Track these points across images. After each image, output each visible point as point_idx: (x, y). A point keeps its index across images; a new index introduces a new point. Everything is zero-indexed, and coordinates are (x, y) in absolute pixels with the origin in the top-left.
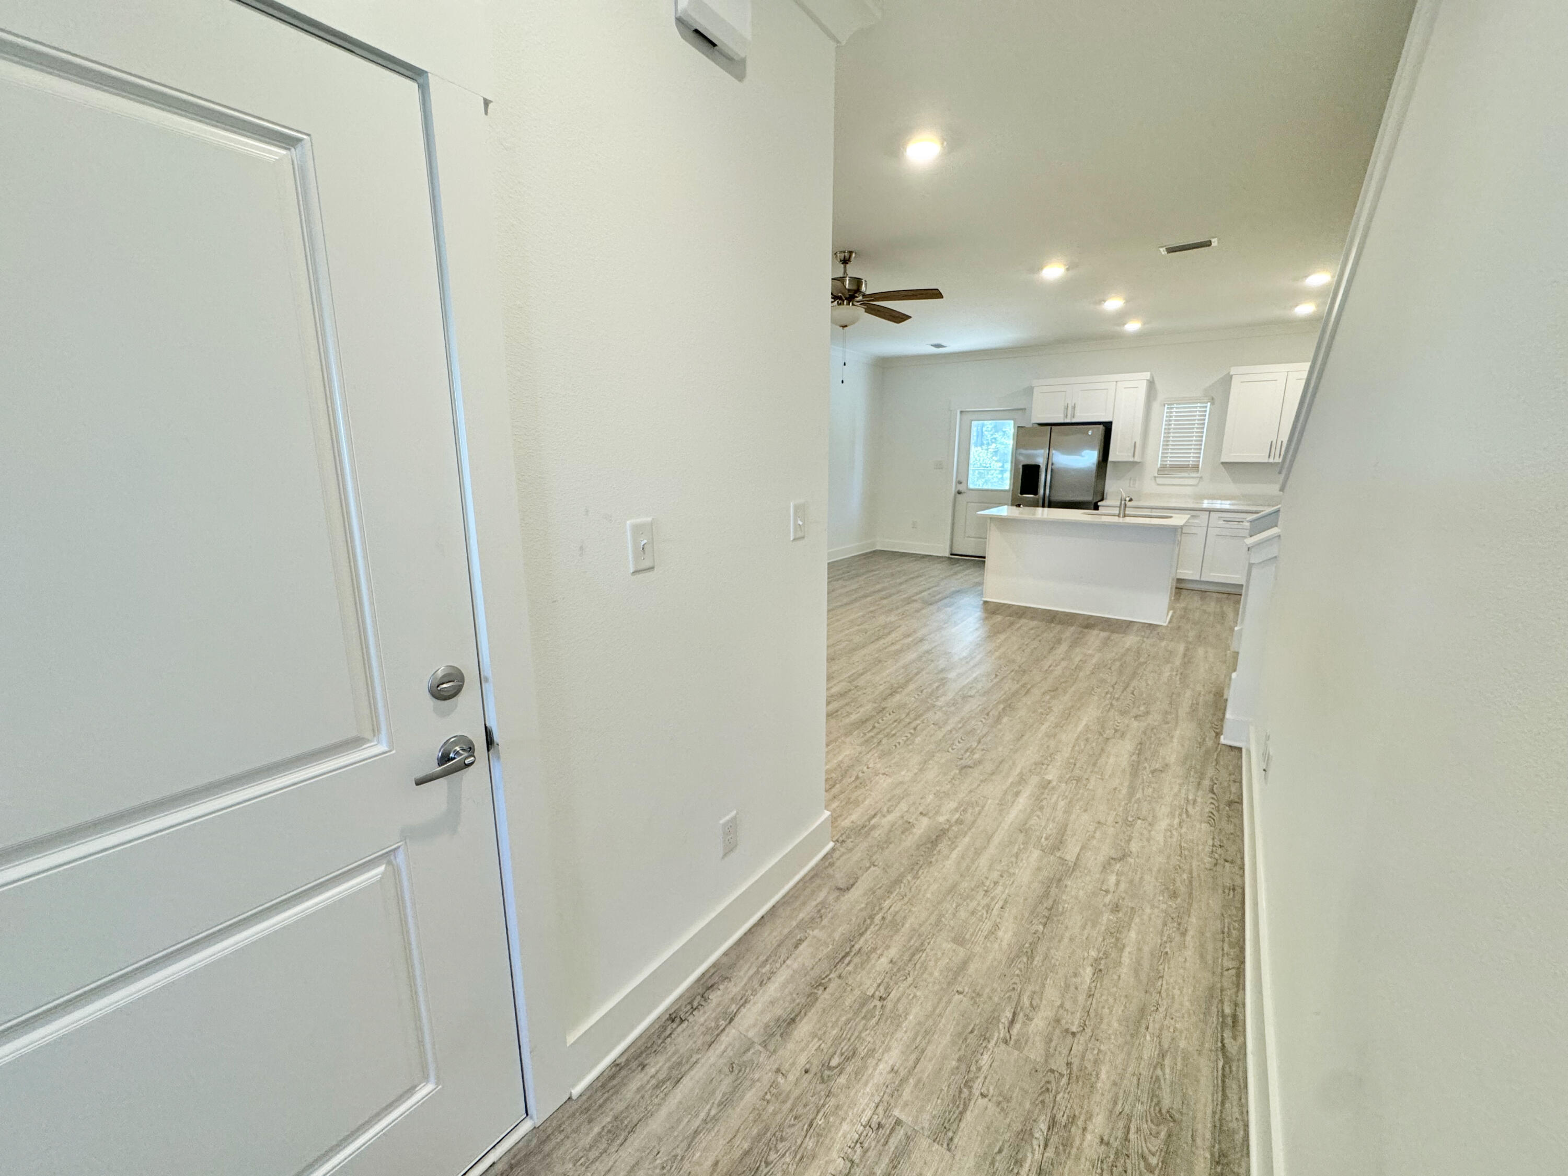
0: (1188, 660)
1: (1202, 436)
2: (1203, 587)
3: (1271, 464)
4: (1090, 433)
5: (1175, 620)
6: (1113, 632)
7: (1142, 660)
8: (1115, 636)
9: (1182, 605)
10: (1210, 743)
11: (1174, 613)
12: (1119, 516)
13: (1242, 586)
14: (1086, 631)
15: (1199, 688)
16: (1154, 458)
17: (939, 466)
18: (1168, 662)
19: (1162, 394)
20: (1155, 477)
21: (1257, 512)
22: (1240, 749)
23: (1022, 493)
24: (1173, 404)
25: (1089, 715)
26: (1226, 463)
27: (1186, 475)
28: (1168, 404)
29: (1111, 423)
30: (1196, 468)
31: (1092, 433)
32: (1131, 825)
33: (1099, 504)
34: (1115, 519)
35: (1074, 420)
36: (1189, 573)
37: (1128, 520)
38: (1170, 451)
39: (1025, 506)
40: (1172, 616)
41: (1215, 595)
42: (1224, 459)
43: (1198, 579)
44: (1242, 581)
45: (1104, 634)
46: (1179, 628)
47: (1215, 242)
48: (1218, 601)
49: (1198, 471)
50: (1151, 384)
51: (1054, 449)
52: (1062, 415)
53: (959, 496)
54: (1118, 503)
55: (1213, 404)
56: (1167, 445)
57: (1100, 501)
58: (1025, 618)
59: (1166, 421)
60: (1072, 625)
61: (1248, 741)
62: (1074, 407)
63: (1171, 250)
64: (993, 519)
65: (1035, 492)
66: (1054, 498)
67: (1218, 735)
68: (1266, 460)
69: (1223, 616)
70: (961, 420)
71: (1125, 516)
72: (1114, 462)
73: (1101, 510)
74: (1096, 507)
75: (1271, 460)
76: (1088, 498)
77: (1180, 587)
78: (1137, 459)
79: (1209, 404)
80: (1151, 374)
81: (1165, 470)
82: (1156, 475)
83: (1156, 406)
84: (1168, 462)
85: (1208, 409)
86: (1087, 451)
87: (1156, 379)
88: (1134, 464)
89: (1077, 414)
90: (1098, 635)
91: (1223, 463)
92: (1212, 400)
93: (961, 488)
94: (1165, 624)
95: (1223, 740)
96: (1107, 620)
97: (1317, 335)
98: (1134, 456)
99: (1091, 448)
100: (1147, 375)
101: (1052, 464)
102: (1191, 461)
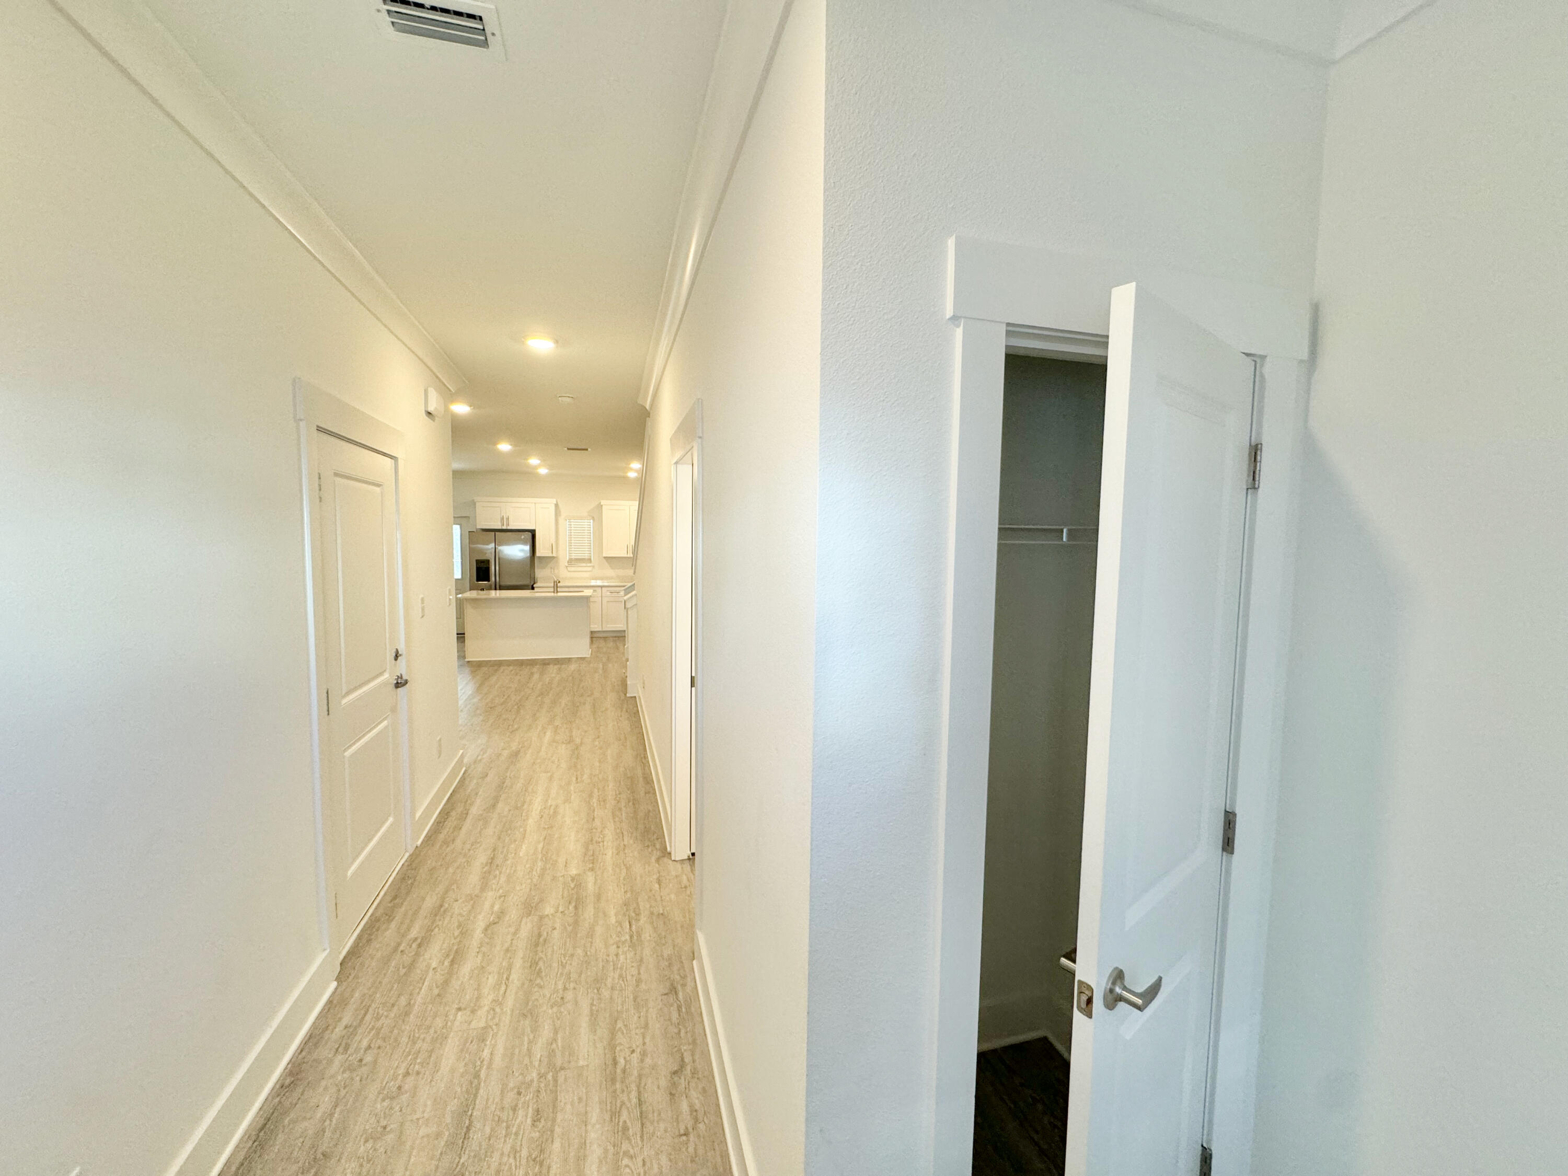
0: (605, 670)
1: (590, 541)
2: (605, 635)
3: (627, 558)
4: (521, 536)
5: (594, 654)
6: (562, 664)
7: (582, 674)
8: (563, 666)
9: (594, 646)
10: (623, 697)
11: (592, 650)
12: (554, 592)
13: (625, 631)
14: (545, 666)
15: (613, 680)
16: (564, 555)
18: (596, 672)
19: (564, 513)
20: (568, 567)
21: (624, 586)
22: (635, 697)
23: (478, 580)
24: (571, 520)
25: (565, 700)
27: (584, 565)
28: (568, 520)
29: (535, 531)
30: (590, 560)
31: (523, 537)
32: (598, 728)
33: (534, 586)
34: (552, 594)
35: (509, 528)
36: (596, 627)
37: (559, 594)
38: (573, 550)
39: (486, 590)
40: (592, 652)
41: (611, 638)
42: (605, 555)
43: (601, 630)
44: (625, 628)
45: (556, 667)
46: (597, 657)
47: (589, 450)
48: (614, 641)
49: (591, 562)
50: (557, 505)
51: (499, 547)
52: (500, 524)
54: (552, 585)
55: (594, 520)
56: (571, 547)
57: (534, 584)
58: (504, 666)
59: (568, 531)
61: (638, 693)
62: (508, 519)
63: (568, 449)
64: (467, 599)
65: (488, 579)
66: (503, 584)
67: (625, 694)
68: (625, 556)
69: (618, 648)
71: (557, 592)
72: (539, 557)
73: (536, 590)
74: (533, 588)
75: (628, 556)
76: (527, 582)
77: (594, 636)
78: (554, 555)
79: (592, 521)
80: (556, 500)
81: (571, 562)
82: (568, 565)
83: (561, 520)
84: (573, 557)
85: (592, 524)
86: (520, 548)
87: (559, 503)
88: (553, 557)
89: (511, 523)
90: (553, 668)
91: (605, 558)
92: (593, 518)
94: (589, 656)
95: (628, 695)
97: (639, 487)
98: (551, 553)
99: (523, 546)
100: (554, 501)
101: (499, 559)
102: (586, 556)
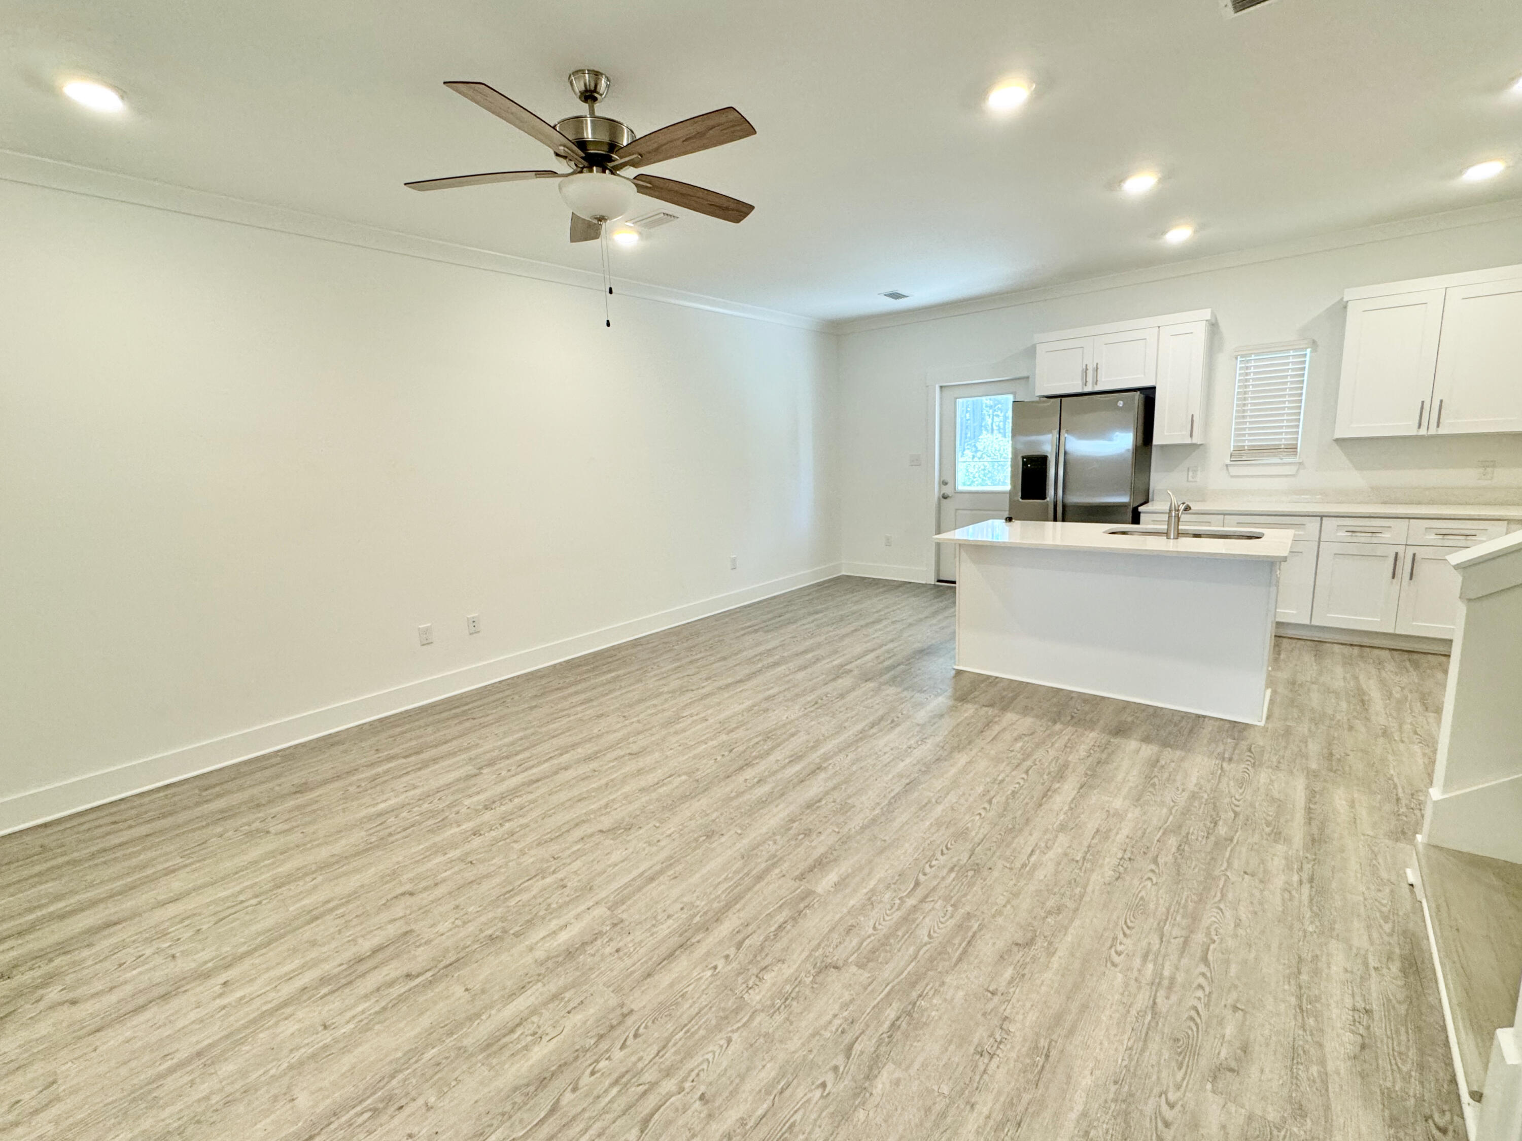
0: (1317, 827)
1: (1301, 401)
2: (1317, 636)
3: (1422, 437)
4: (1120, 404)
5: (1277, 712)
6: (1165, 744)
7: (1222, 830)
8: (1168, 755)
9: (1283, 675)
11: (1274, 692)
12: (1168, 536)
14: (1115, 741)
16: (1223, 438)
17: (916, 461)
18: (1277, 837)
19: (1231, 340)
20: (1227, 466)
23: (1023, 497)
24: (1250, 355)
26: (1344, 440)
27: (1275, 460)
28: (1242, 356)
29: (1153, 389)
30: (1292, 449)
31: (1124, 404)
33: (1141, 509)
34: (1163, 543)
35: (1098, 388)
36: (1291, 618)
38: (1248, 425)
40: (1272, 701)
41: (1337, 648)
42: (1338, 435)
43: (1307, 622)
45: (1148, 751)
46: (1288, 732)
48: (1348, 662)
49: (1295, 453)
50: (1213, 327)
51: (1067, 432)
52: (1080, 382)
53: (944, 501)
55: (1314, 350)
56: (1244, 417)
57: (1141, 505)
59: (1240, 381)
60: (1093, 730)
62: (1097, 369)
65: (1042, 498)
66: (1070, 506)
68: (1413, 432)
70: (941, 398)
71: (1179, 534)
72: (1162, 447)
73: (1143, 525)
74: (1136, 519)
75: (1423, 432)
76: (1124, 504)
78: (1196, 440)
79: (1309, 350)
80: (1212, 313)
81: (1240, 455)
82: (1228, 462)
83: (1223, 360)
84: (1247, 443)
85: (1308, 359)
86: (1117, 433)
88: (1194, 447)
89: (1102, 378)
90: (1138, 751)
91: (1337, 440)
92: (1315, 345)
93: (947, 490)
94: (1262, 724)
96: (1155, 712)
98: (1191, 436)
99: (1123, 428)
100: (1207, 314)
101: (1065, 453)
102: (1284, 439)
